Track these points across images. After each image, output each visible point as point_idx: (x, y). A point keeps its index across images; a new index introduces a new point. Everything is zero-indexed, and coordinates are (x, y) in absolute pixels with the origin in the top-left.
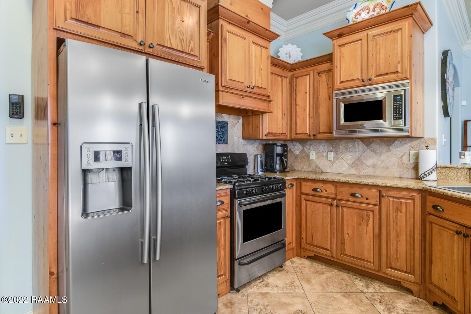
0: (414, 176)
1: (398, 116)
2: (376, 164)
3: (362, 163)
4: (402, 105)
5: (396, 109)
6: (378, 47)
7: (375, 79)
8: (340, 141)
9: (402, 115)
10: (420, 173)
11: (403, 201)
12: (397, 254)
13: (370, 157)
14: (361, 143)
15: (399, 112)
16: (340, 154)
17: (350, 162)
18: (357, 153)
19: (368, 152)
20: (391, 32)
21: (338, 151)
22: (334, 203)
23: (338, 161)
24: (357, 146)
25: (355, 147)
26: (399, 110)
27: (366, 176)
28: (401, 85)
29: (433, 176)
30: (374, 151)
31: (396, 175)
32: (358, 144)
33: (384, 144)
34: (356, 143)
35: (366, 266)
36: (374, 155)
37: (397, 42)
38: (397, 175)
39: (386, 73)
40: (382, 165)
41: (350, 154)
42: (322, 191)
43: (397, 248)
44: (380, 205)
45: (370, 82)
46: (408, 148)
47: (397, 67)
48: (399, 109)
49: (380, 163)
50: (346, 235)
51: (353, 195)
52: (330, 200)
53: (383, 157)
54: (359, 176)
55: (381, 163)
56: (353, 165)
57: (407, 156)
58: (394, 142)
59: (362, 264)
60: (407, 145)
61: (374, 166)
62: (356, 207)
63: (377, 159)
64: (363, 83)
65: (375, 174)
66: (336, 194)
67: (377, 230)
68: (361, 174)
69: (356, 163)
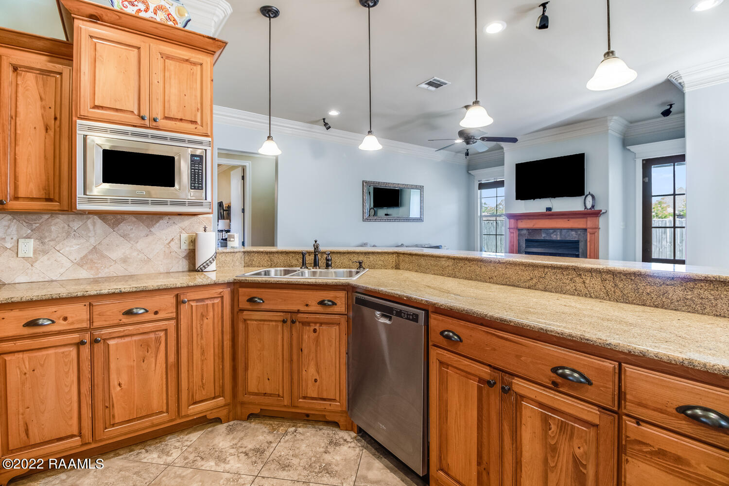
0: (186, 268)
1: (196, 185)
2: (129, 256)
3: (103, 256)
4: (202, 170)
5: (195, 174)
6: (167, 74)
7: (162, 123)
8: (52, 216)
9: (202, 184)
10: (199, 263)
11: (209, 302)
12: (202, 379)
13: (117, 246)
14: (99, 222)
15: (198, 179)
16: (52, 243)
17: (76, 257)
18: (92, 240)
19: (114, 237)
20: (187, 60)
21: (46, 237)
22: (87, 338)
23: (46, 257)
24: (91, 227)
25: (88, 228)
26: (198, 177)
27: (108, 279)
28: (201, 143)
30: (125, 236)
31: (162, 270)
32: (94, 224)
33: (141, 224)
34: (89, 222)
36: (125, 241)
37: (196, 79)
38: (162, 269)
39: (179, 118)
40: (139, 257)
41: (75, 241)
42: (53, 322)
43: (202, 370)
44: (177, 319)
45: (154, 124)
46: (178, 230)
47: (196, 116)
48: (198, 175)
49: (135, 254)
50: (114, 388)
51: (129, 313)
52: (76, 335)
53: (141, 244)
54: (96, 281)
55: (138, 254)
56: (83, 262)
57: (176, 241)
58: (157, 222)
59: (148, 424)
60: (176, 226)
61: (125, 260)
62: (135, 332)
63: (131, 248)
64: (143, 122)
65: (127, 273)
66: (91, 321)
67: (172, 358)
68: (100, 275)
69: (90, 257)
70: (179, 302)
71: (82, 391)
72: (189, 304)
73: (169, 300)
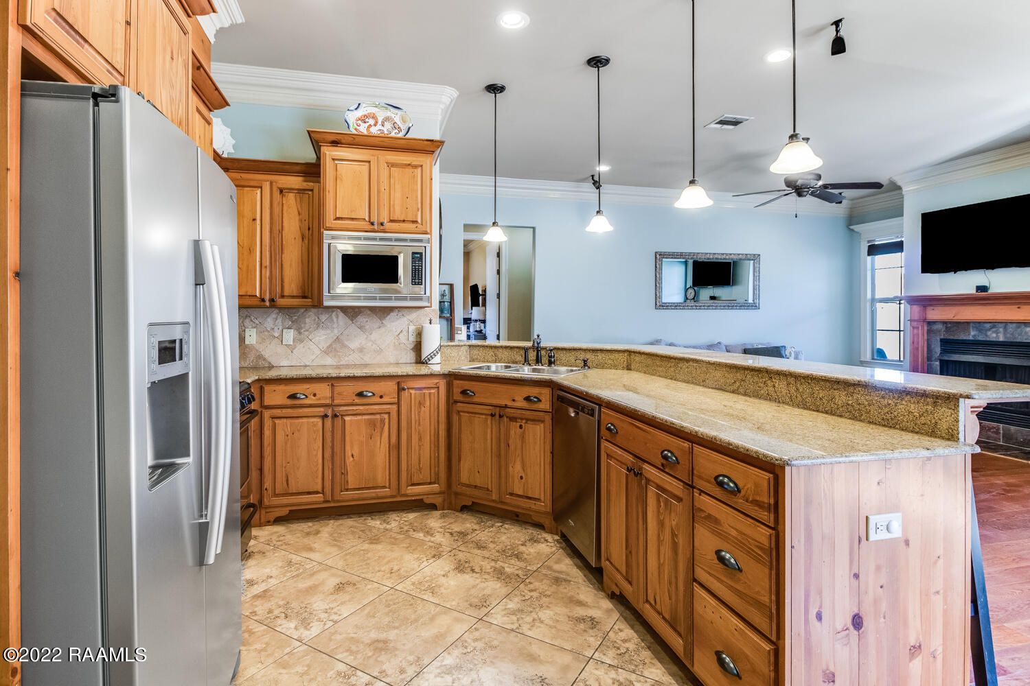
0: (414, 361)
1: (417, 281)
2: (365, 347)
3: (344, 346)
4: (422, 266)
5: (415, 271)
6: (392, 181)
7: (388, 226)
8: (306, 310)
9: (422, 280)
10: (425, 354)
11: (426, 391)
12: (419, 464)
13: (355, 337)
14: (341, 315)
15: (418, 275)
16: (306, 333)
17: (324, 345)
18: (336, 331)
19: (353, 329)
20: (409, 165)
21: (302, 328)
22: (330, 413)
23: (302, 345)
24: (335, 320)
25: (333, 320)
26: (418, 273)
27: (348, 366)
28: (420, 241)
29: (437, 359)
30: (361, 328)
31: (392, 362)
32: (337, 317)
33: (375, 316)
34: (334, 313)
35: (380, 495)
36: (362, 333)
37: (417, 181)
38: (392, 360)
39: (402, 219)
40: (373, 347)
41: (323, 332)
42: (307, 397)
43: (419, 454)
44: (398, 404)
45: (382, 227)
46: (407, 323)
47: (416, 216)
48: (419, 271)
49: (369, 344)
50: (349, 458)
51: (360, 395)
52: (322, 409)
53: (374, 336)
54: (338, 367)
55: (372, 345)
56: (328, 351)
57: (405, 333)
58: (388, 314)
59: (374, 495)
60: (405, 319)
61: (361, 350)
62: (365, 412)
63: (366, 338)
64: (372, 227)
65: (362, 362)
66: (332, 398)
67: (394, 440)
68: (341, 363)
69: (334, 346)
70: (400, 389)
71: (325, 456)
72: (408, 391)
73: (391, 386)
